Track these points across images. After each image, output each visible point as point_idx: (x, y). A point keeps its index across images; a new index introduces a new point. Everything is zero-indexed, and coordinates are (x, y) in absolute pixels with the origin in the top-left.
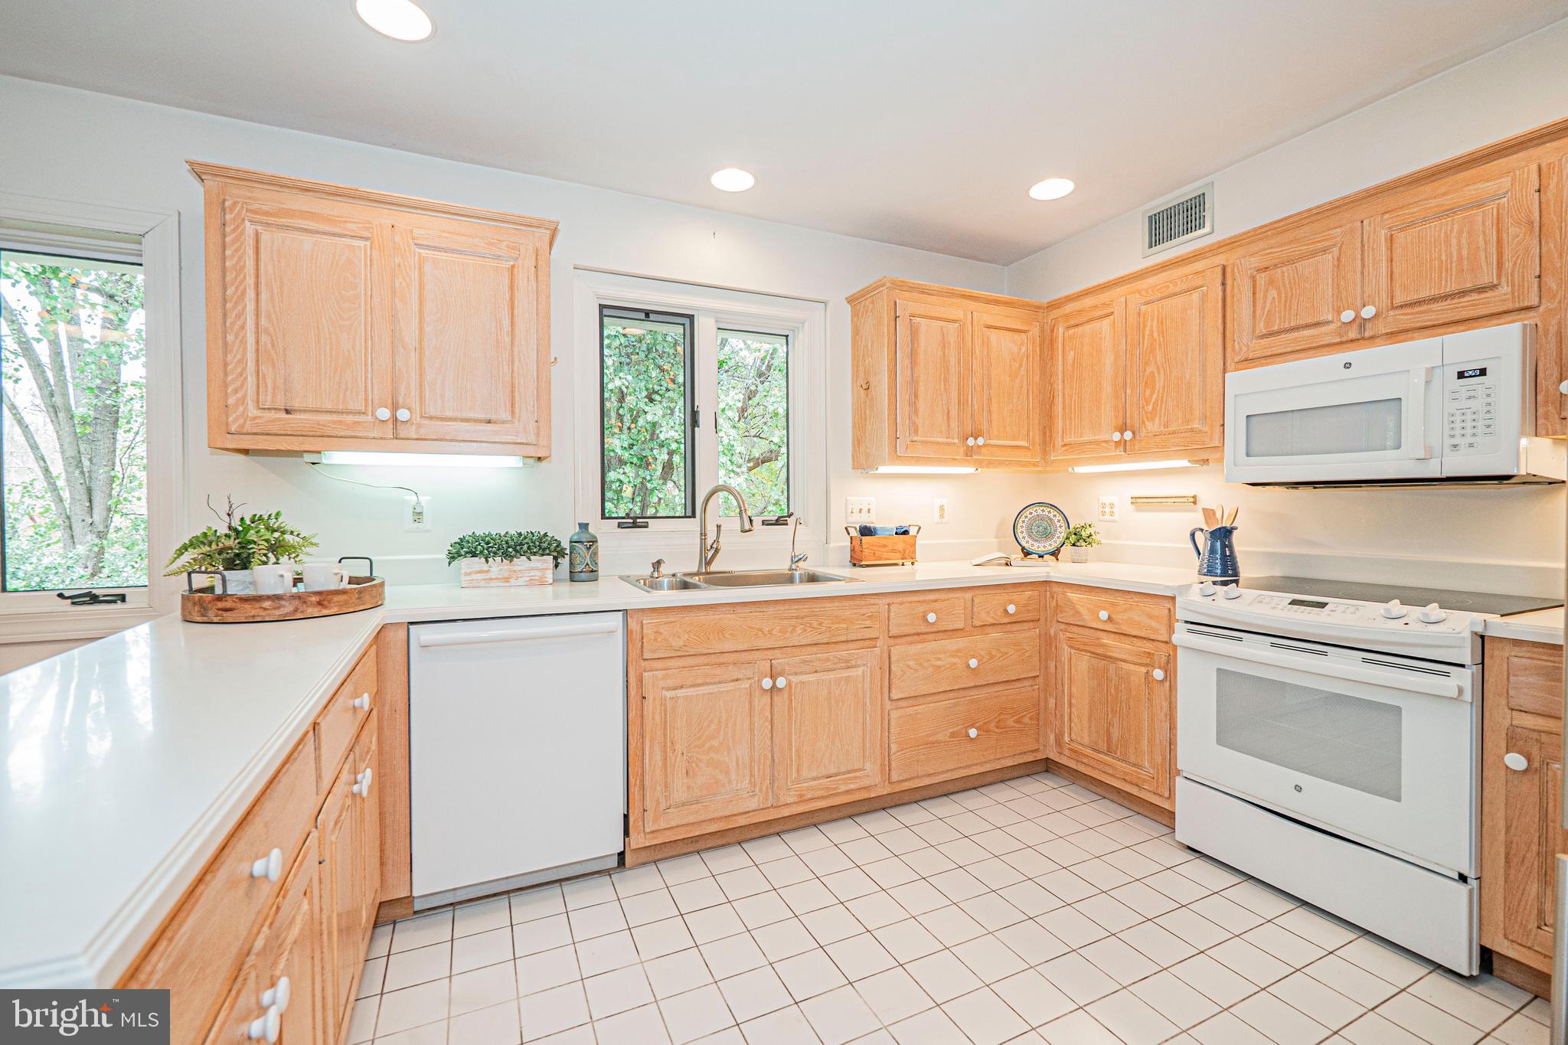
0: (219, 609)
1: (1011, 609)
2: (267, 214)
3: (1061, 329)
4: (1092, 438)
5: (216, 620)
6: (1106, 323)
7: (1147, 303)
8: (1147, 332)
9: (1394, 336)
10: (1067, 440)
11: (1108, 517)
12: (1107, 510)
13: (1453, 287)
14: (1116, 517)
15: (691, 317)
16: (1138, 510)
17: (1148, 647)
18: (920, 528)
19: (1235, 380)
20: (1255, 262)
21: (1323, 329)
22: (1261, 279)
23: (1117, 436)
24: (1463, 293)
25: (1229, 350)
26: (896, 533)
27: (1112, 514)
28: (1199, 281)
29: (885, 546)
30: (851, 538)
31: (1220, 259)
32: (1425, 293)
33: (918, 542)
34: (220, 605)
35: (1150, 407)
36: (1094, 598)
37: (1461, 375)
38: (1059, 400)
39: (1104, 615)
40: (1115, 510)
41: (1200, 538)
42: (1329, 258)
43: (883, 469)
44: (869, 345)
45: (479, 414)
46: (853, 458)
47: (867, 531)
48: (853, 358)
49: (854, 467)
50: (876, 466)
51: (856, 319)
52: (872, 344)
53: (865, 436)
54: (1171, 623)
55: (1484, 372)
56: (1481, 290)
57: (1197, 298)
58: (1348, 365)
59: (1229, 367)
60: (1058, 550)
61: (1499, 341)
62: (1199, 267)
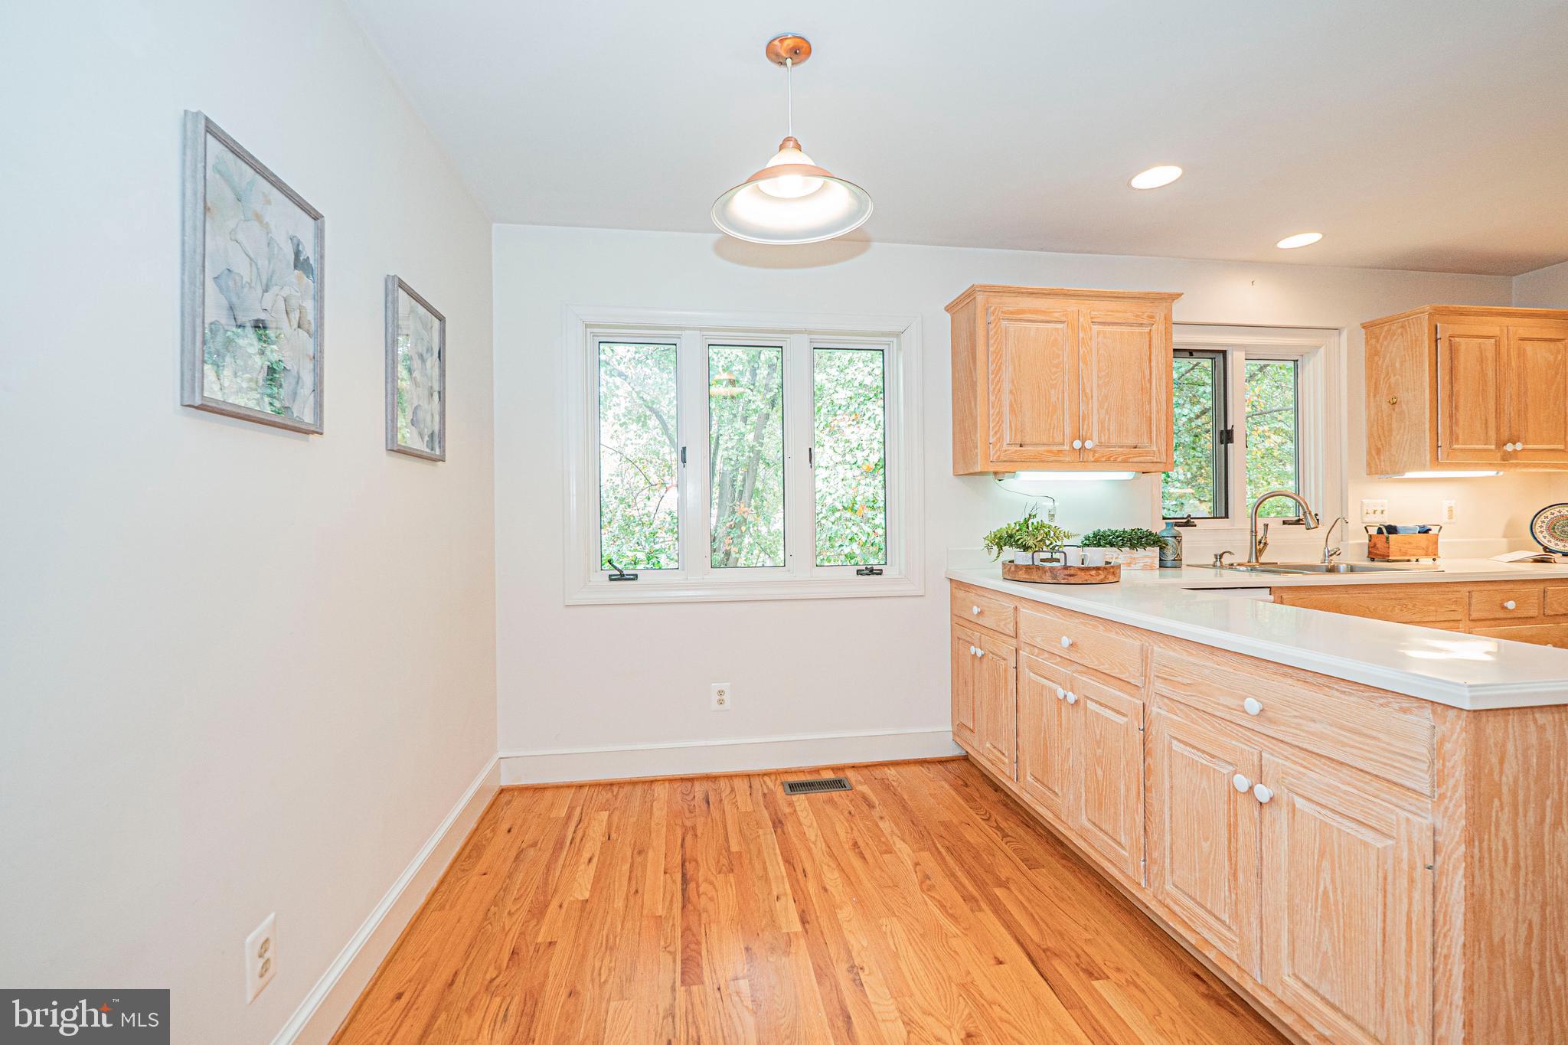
0: (1066, 575)
2: (1012, 313)
5: (1063, 582)
15: (1224, 353)
18: (1441, 527)
26: (1419, 532)
29: (1410, 543)
30: (1370, 536)
33: (1440, 540)
34: (1067, 572)
43: (1409, 475)
44: (1398, 365)
45: (1131, 441)
46: (1369, 465)
47: (1392, 530)
48: (1369, 378)
49: (1370, 473)
50: (1403, 473)
51: (1373, 341)
52: (1402, 363)
53: (1390, 445)
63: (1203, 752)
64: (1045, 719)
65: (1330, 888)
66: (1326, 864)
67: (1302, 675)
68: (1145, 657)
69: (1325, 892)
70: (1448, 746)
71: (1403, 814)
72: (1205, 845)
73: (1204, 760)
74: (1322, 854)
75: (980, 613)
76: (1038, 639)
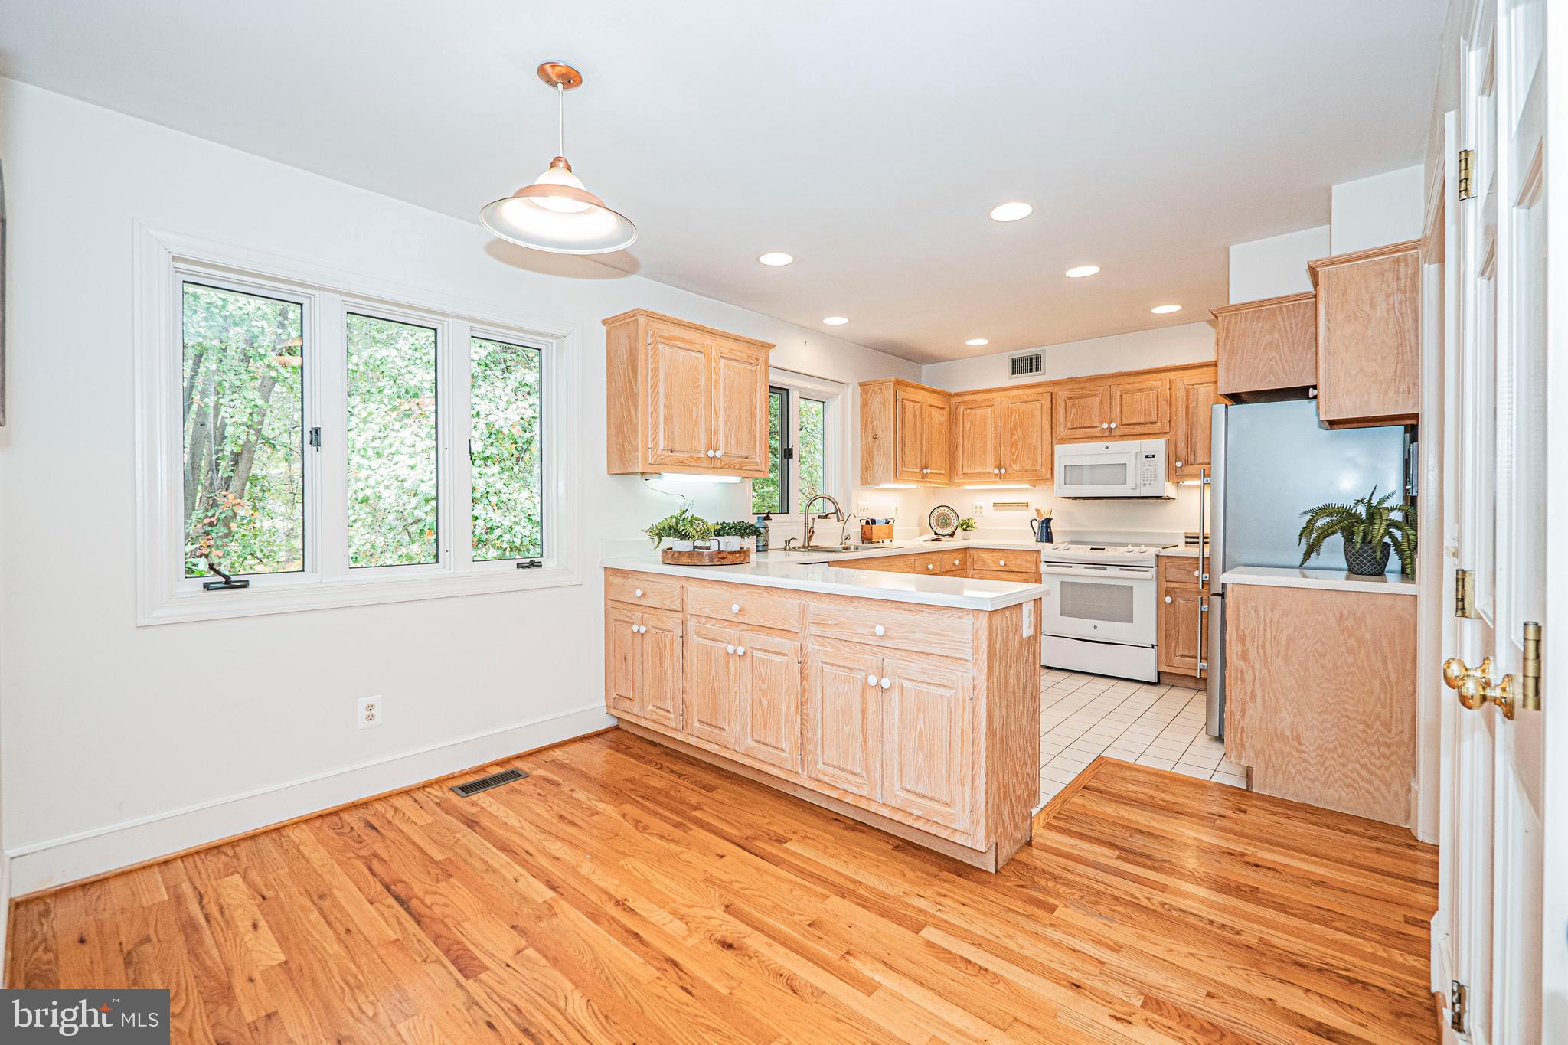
0: (719, 558)
1: (957, 562)
2: (666, 338)
3: (962, 409)
4: (981, 470)
5: (717, 564)
6: (989, 410)
7: (1013, 403)
8: (1013, 418)
9: (1124, 437)
10: (965, 471)
11: (978, 514)
12: (979, 510)
13: (1143, 421)
14: (983, 514)
15: (787, 390)
16: (996, 510)
17: (1025, 576)
18: (894, 520)
19: (1059, 449)
20: (1065, 394)
21: (1095, 429)
22: (1069, 403)
23: (996, 471)
24: (1146, 423)
25: (1054, 433)
26: (885, 523)
27: (981, 512)
28: (1039, 398)
29: (881, 530)
30: (863, 526)
31: (1050, 389)
32: (1134, 421)
33: (894, 528)
34: (720, 556)
35: (1015, 457)
36: (995, 554)
37: (1147, 457)
38: (960, 448)
39: (1002, 563)
40: (983, 510)
41: (1036, 525)
42: (1097, 400)
43: (882, 486)
45: (744, 453)
46: (862, 478)
47: (874, 522)
48: (862, 419)
49: (862, 484)
50: (878, 484)
51: (864, 396)
52: (879, 413)
53: (873, 466)
54: (1037, 563)
55: (1154, 456)
56: (1151, 423)
57: (1038, 405)
58: (1107, 448)
59: (1054, 442)
60: (954, 532)
61: (1159, 445)
62: (1040, 390)
63: (845, 667)
64: (713, 673)
65: (923, 728)
66: (921, 715)
67: (907, 607)
68: (803, 611)
69: (921, 733)
70: (980, 632)
71: (959, 674)
72: (847, 729)
73: (845, 673)
74: (919, 710)
75: (644, 595)
76: (707, 610)
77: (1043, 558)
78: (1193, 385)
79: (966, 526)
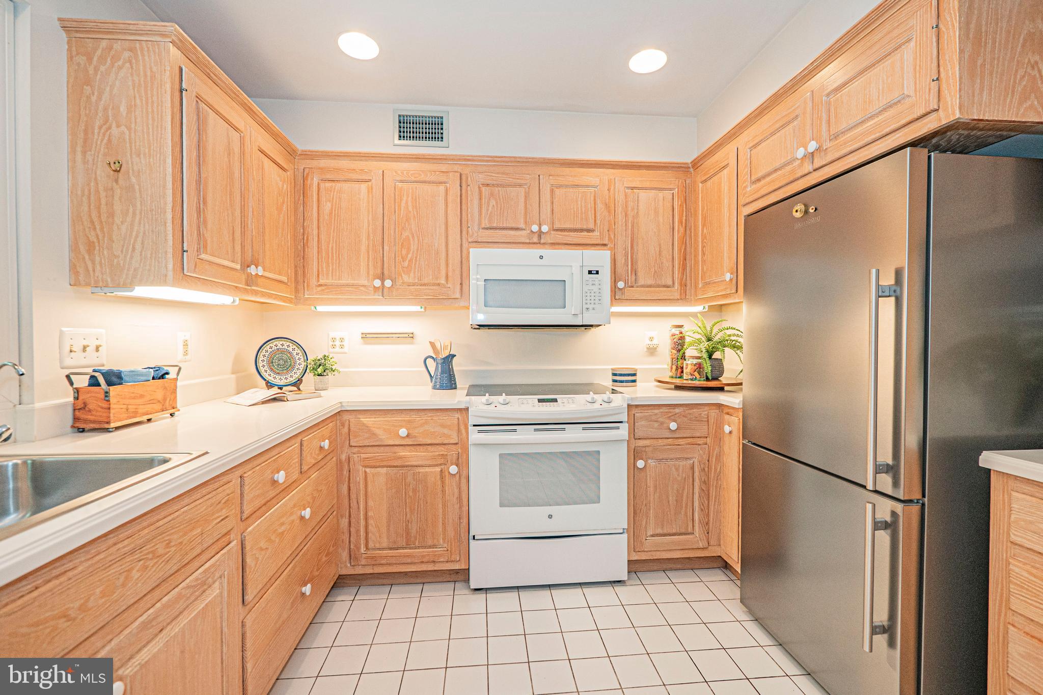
1: (326, 444)
3: (316, 181)
4: (351, 282)
6: (364, 187)
7: (402, 181)
8: (403, 204)
9: (554, 245)
10: (322, 282)
11: (337, 349)
12: (338, 343)
13: (578, 226)
14: (346, 349)
16: (366, 343)
17: (442, 450)
18: (180, 369)
19: (475, 254)
20: (481, 178)
21: (521, 232)
22: (485, 192)
23: (377, 283)
24: (582, 230)
25: (464, 233)
26: (153, 378)
27: (342, 347)
28: (443, 178)
29: (142, 396)
30: (77, 391)
31: (458, 168)
32: (568, 226)
33: (179, 383)
35: (406, 264)
36: (390, 419)
37: (590, 272)
38: (313, 243)
39: (403, 432)
40: (345, 343)
41: (432, 365)
42: (522, 191)
43: (140, 291)
44: (123, 109)
46: (73, 269)
47: (114, 378)
48: (74, 120)
49: (75, 283)
50: (129, 286)
51: (82, 59)
52: (130, 109)
53: (111, 240)
54: (462, 428)
55: (597, 272)
56: (589, 231)
57: (442, 188)
58: (541, 257)
59: (465, 245)
60: (300, 380)
61: (601, 259)
62: (444, 168)
77: (472, 421)
78: (632, 188)
79: (321, 368)
